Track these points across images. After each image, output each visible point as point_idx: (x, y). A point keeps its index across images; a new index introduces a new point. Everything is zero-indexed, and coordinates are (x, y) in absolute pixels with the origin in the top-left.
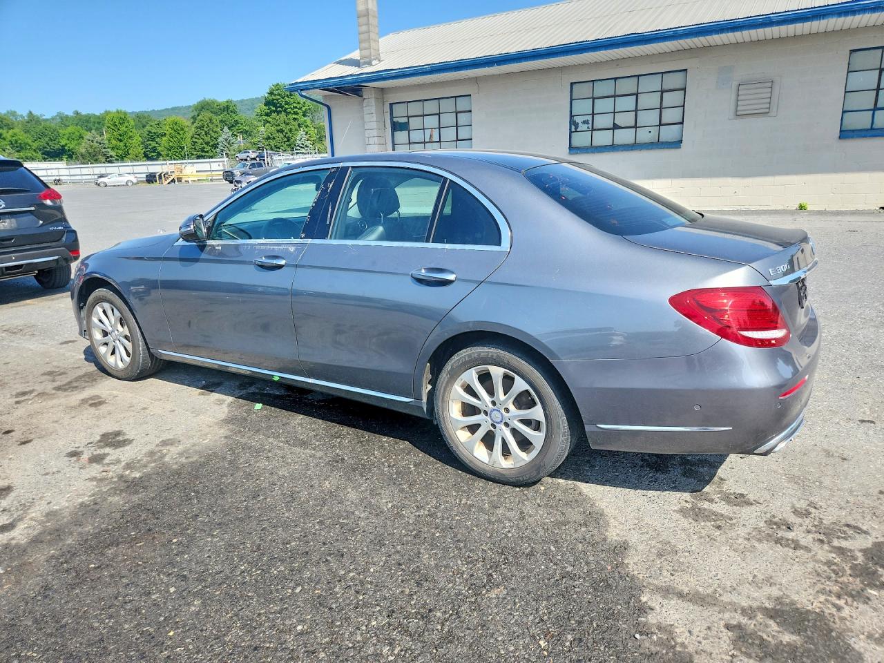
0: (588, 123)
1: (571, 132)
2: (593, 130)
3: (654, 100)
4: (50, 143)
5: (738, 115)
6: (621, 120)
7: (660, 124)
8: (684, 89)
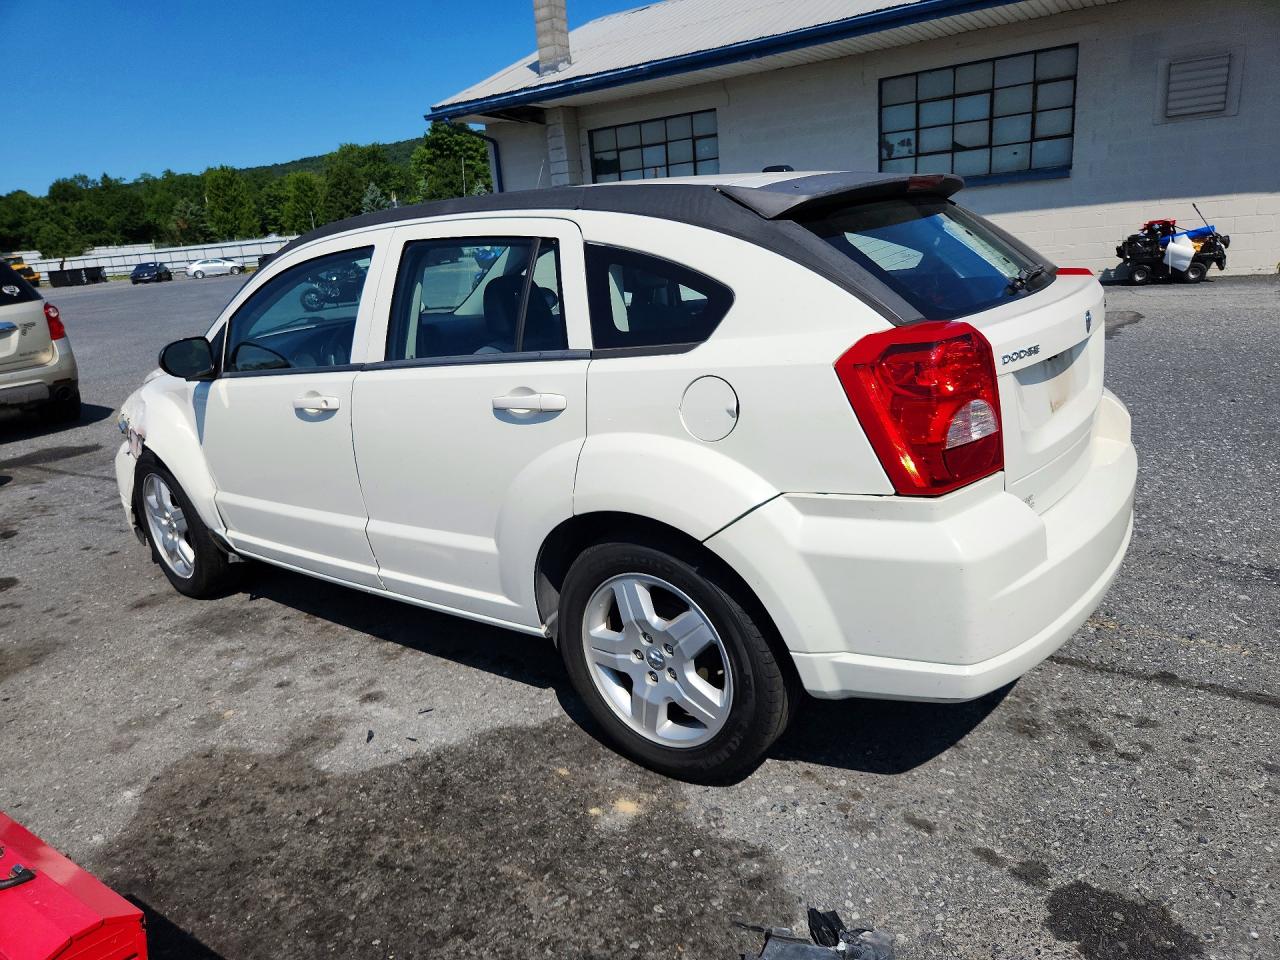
0: (908, 143)
1: (881, 160)
2: (918, 155)
3: (1021, 99)
4: (132, 218)
5: (1169, 117)
6: (964, 136)
7: (1034, 139)
8: (1073, 78)
